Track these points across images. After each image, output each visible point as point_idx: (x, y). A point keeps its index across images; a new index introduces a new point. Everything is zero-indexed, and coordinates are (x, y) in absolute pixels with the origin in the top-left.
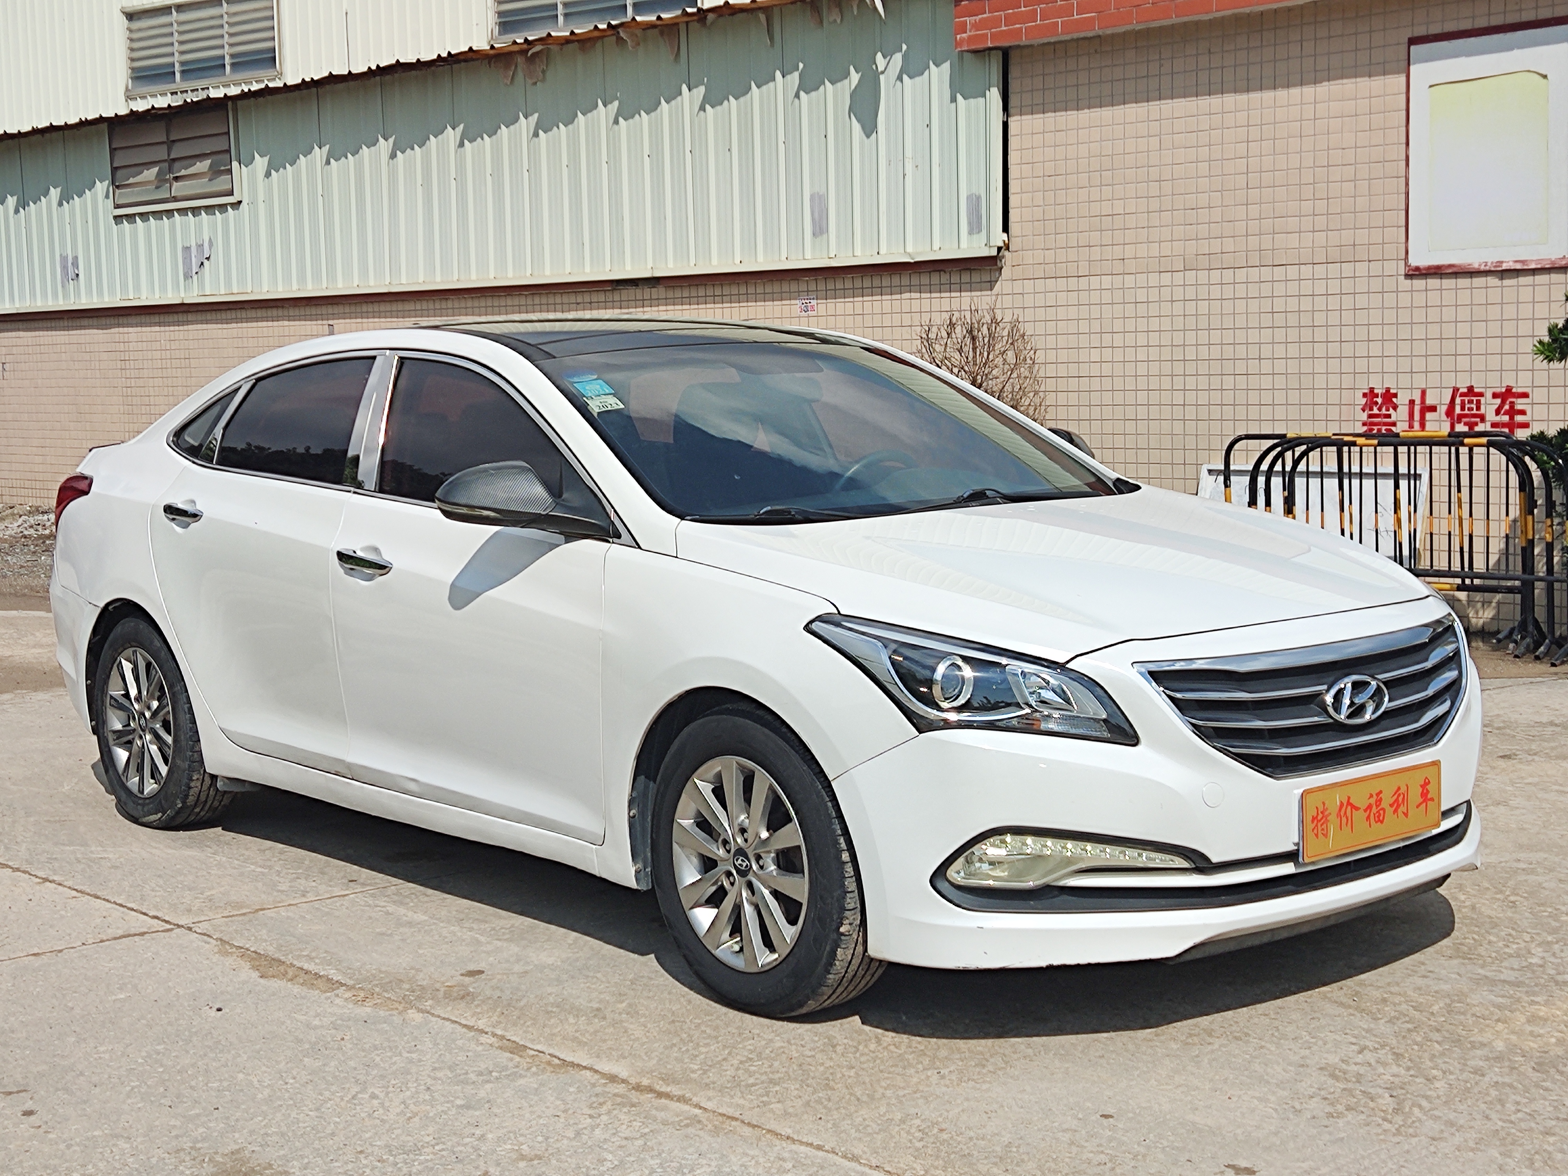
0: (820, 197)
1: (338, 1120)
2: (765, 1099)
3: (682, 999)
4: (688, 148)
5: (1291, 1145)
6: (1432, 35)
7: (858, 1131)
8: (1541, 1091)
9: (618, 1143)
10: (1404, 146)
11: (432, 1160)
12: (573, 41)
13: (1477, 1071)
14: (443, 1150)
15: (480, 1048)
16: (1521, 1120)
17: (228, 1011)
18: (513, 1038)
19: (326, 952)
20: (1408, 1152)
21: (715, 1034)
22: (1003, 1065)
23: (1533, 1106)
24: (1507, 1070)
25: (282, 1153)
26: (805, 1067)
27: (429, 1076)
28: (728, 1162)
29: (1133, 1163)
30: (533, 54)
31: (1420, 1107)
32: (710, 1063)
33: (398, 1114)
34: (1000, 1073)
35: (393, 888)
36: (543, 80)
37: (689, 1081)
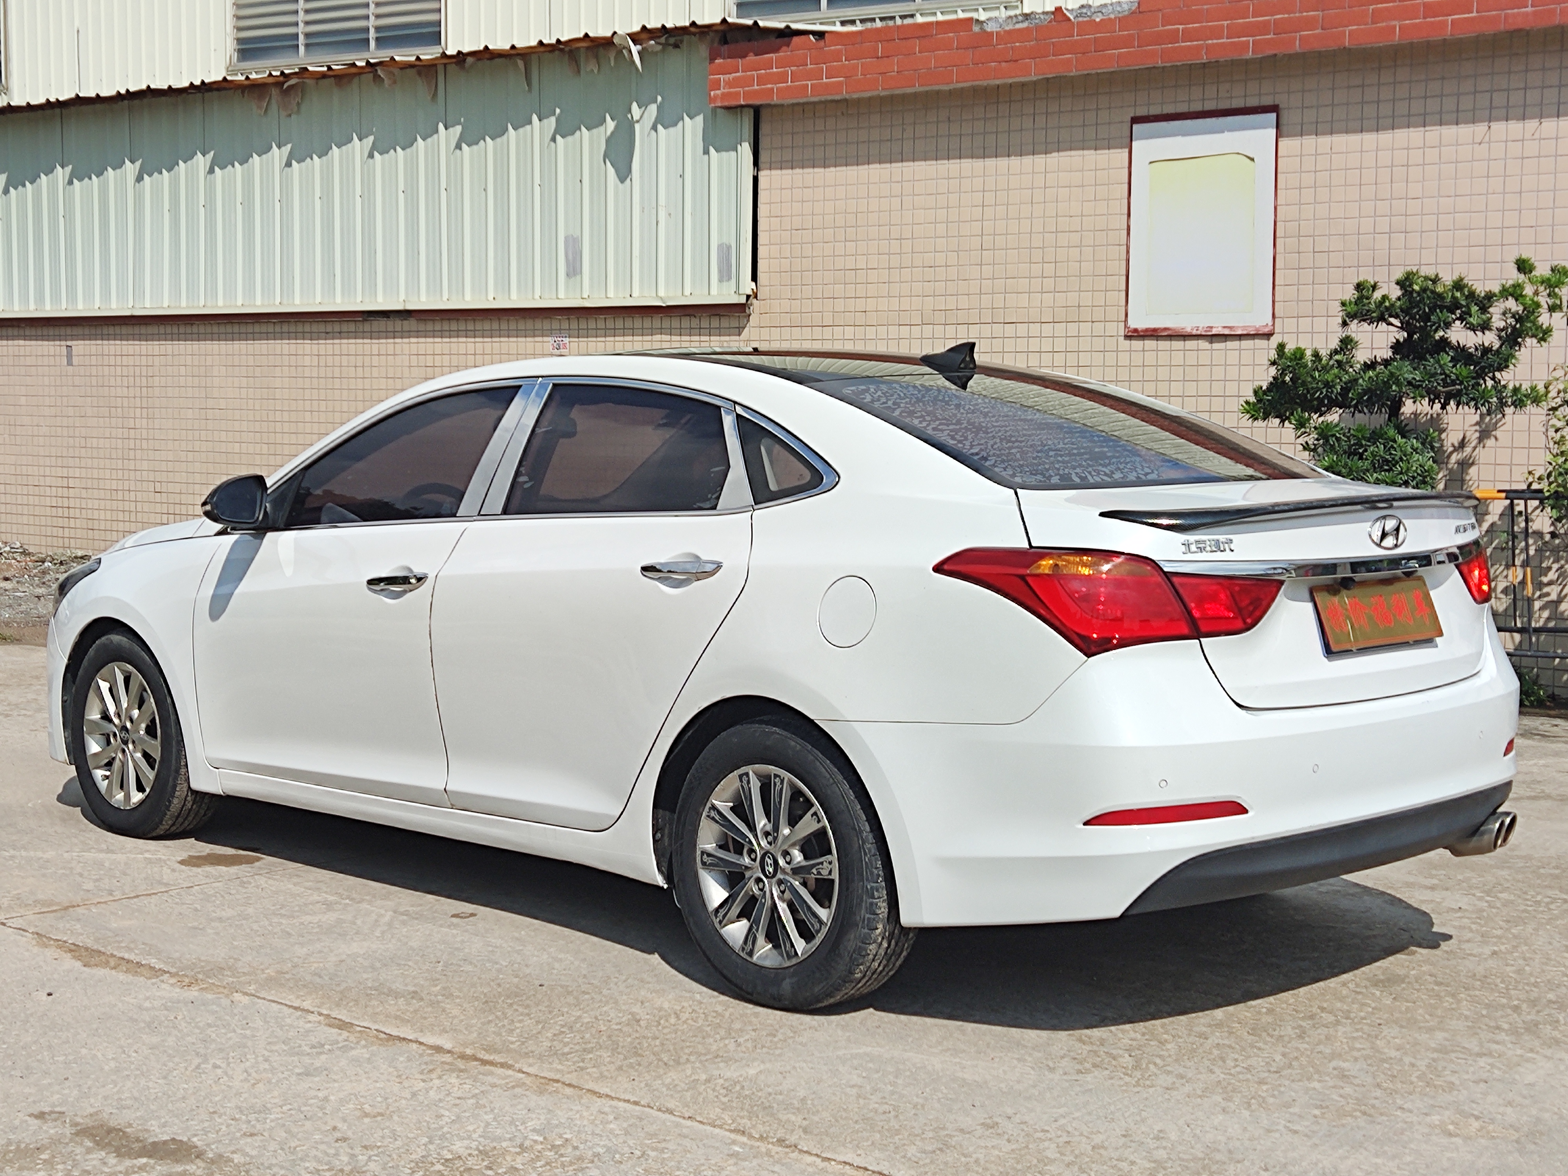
0: (575, 240)
1: (186, 1086)
2: (581, 1064)
3: (492, 983)
4: (443, 185)
5: (1048, 1095)
6: (1153, 116)
7: (668, 1089)
8: (1255, 1050)
9: (452, 1102)
10: (1126, 216)
11: (282, 1118)
12: (330, 76)
13: (1201, 1035)
14: (290, 1110)
15: (309, 1025)
16: (1239, 1073)
17: (58, 995)
18: (339, 1017)
19: (143, 944)
20: (1146, 1099)
21: (526, 1011)
22: (792, 1035)
23: (1249, 1062)
24: (1226, 1034)
25: (138, 1114)
26: (614, 1038)
27: (266, 1049)
28: (555, 1116)
29: (913, 1112)
30: (289, 87)
31: (1155, 1064)
32: (526, 1036)
33: (241, 1081)
34: (790, 1041)
35: (196, 888)
36: (298, 112)
37: (509, 1051)
